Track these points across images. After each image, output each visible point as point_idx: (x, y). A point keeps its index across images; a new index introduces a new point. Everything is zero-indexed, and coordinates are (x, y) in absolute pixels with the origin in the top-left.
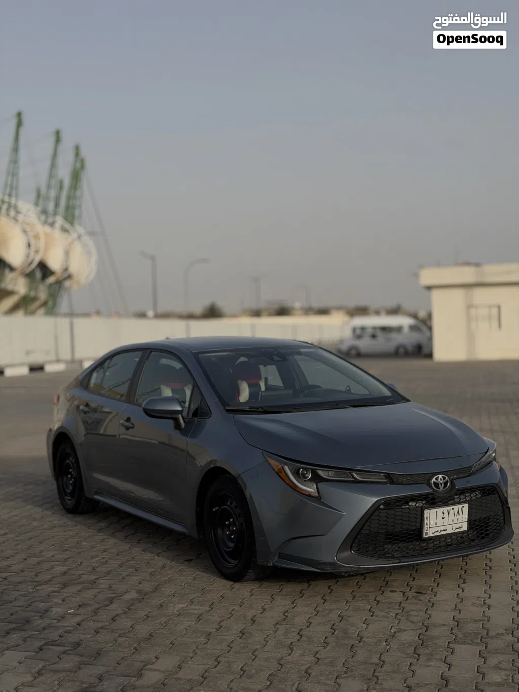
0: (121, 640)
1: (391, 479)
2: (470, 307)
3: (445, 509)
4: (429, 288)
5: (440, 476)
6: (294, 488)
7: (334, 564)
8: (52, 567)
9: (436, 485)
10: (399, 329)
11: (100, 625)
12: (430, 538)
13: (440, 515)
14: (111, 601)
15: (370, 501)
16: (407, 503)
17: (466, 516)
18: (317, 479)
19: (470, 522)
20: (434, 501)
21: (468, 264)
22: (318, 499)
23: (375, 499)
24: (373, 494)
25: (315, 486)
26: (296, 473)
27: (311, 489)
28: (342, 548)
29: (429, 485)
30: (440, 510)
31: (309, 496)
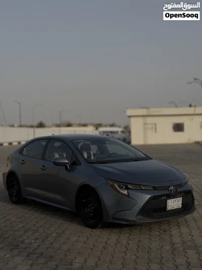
0: (58, 251)
1: (155, 188)
2: (145, 124)
3: (174, 200)
4: (130, 117)
5: (172, 187)
6: (119, 192)
7: (134, 221)
8: (17, 225)
9: (171, 190)
10: (117, 132)
11: (47, 246)
12: (169, 211)
13: (173, 202)
14: (47, 237)
15: (148, 197)
16: (161, 197)
17: (181, 202)
18: (127, 188)
19: (182, 204)
20: (170, 196)
21: (144, 108)
22: (128, 196)
23: (150, 196)
24: (149, 194)
25: (126, 191)
26: (119, 186)
27: (125, 192)
28: (137, 215)
29: (168, 190)
30: (173, 200)
31: (124, 195)
